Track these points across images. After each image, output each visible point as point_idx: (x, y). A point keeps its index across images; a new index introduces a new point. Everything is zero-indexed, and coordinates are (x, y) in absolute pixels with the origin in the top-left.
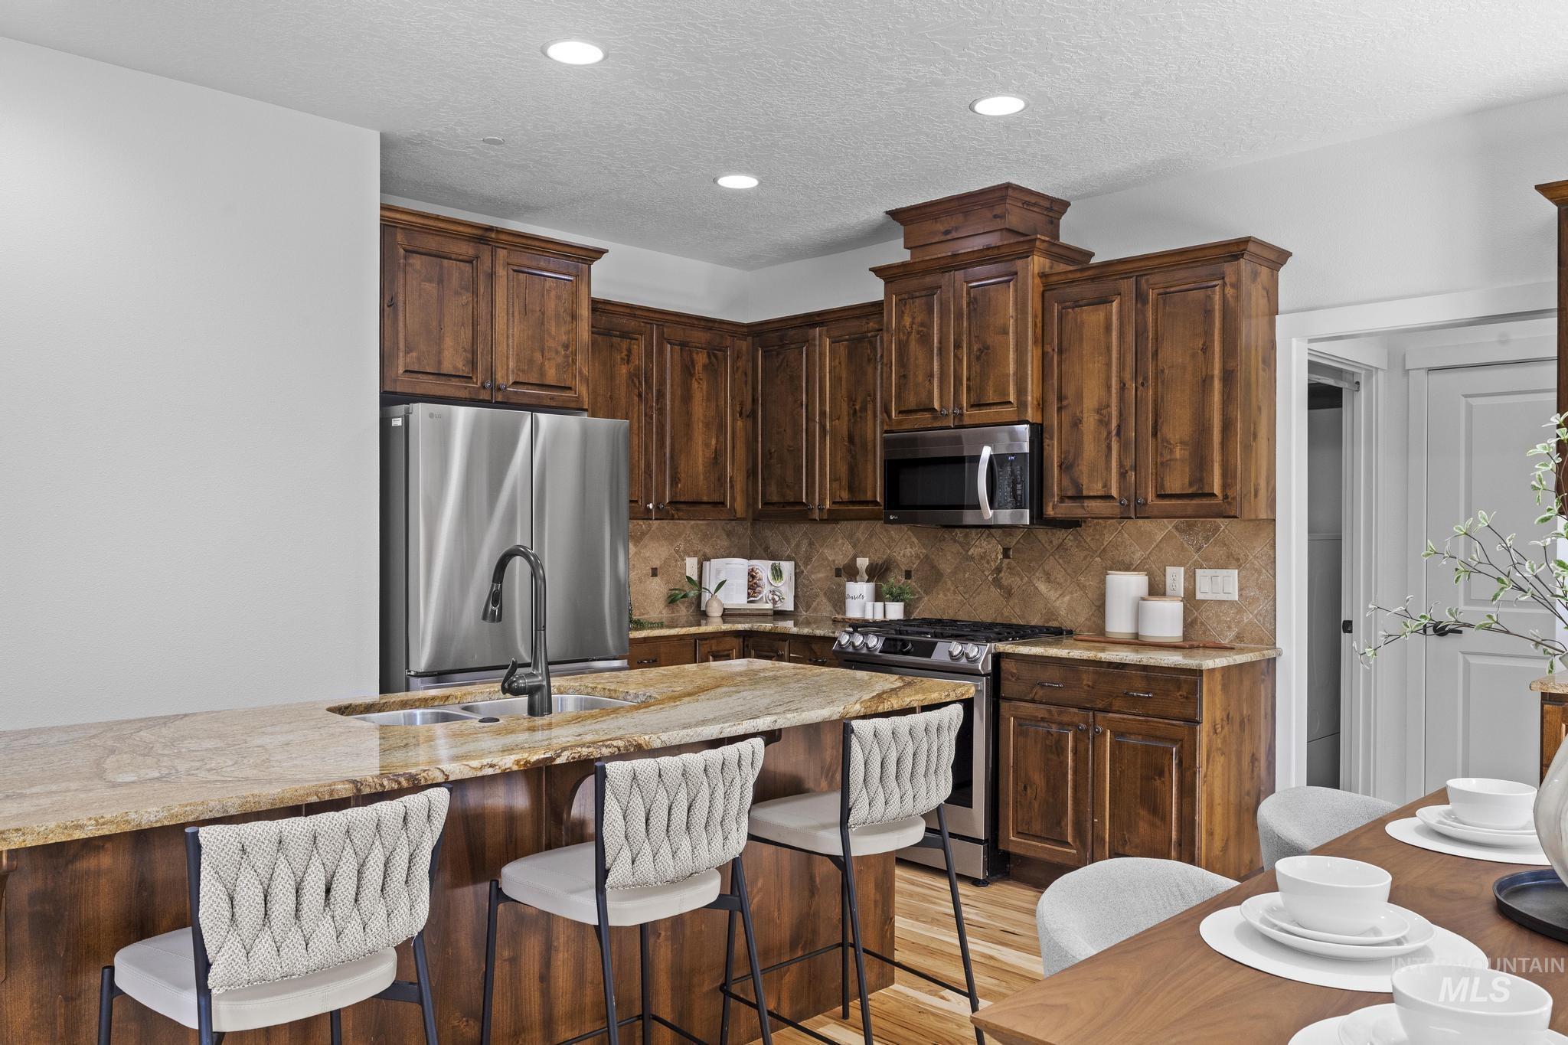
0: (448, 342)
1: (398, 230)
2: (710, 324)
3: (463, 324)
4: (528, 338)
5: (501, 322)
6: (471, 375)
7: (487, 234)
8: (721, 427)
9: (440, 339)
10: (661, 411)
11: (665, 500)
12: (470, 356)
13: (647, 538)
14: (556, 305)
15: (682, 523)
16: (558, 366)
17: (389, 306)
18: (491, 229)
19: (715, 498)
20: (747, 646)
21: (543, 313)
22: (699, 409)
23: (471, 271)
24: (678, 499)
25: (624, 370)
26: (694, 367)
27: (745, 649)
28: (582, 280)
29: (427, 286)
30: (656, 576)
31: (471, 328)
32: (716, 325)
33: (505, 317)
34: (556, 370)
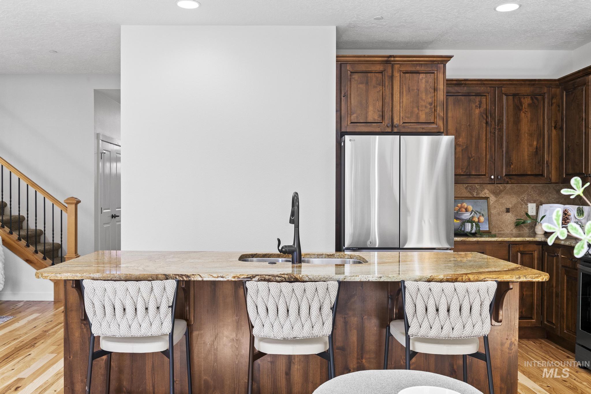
0: (371, 108)
1: (348, 64)
2: (533, 83)
3: (378, 100)
4: (410, 102)
5: (396, 97)
6: (381, 122)
7: (390, 59)
8: (541, 135)
9: (367, 107)
10: (501, 130)
11: (502, 173)
12: (381, 113)
13: (503, 194)
14: (425, 86)
15: (526, 186)
16: (426, 113)
17: (343, 97)
18: (391, 56)
19: (536, 172)
20: (544, 250)
21: (419, 90)
22: (525, 126)
23: (381, 76)
24: (511, 173)
25: (477, 111)
26: (522, 106)
27: (543, 251)
28: (440, 72)
29: (361, 86)
30: (509, 212)
31: (381, 101)
32: (537, 82)
33: (399, 95)
34: (425, 115)
